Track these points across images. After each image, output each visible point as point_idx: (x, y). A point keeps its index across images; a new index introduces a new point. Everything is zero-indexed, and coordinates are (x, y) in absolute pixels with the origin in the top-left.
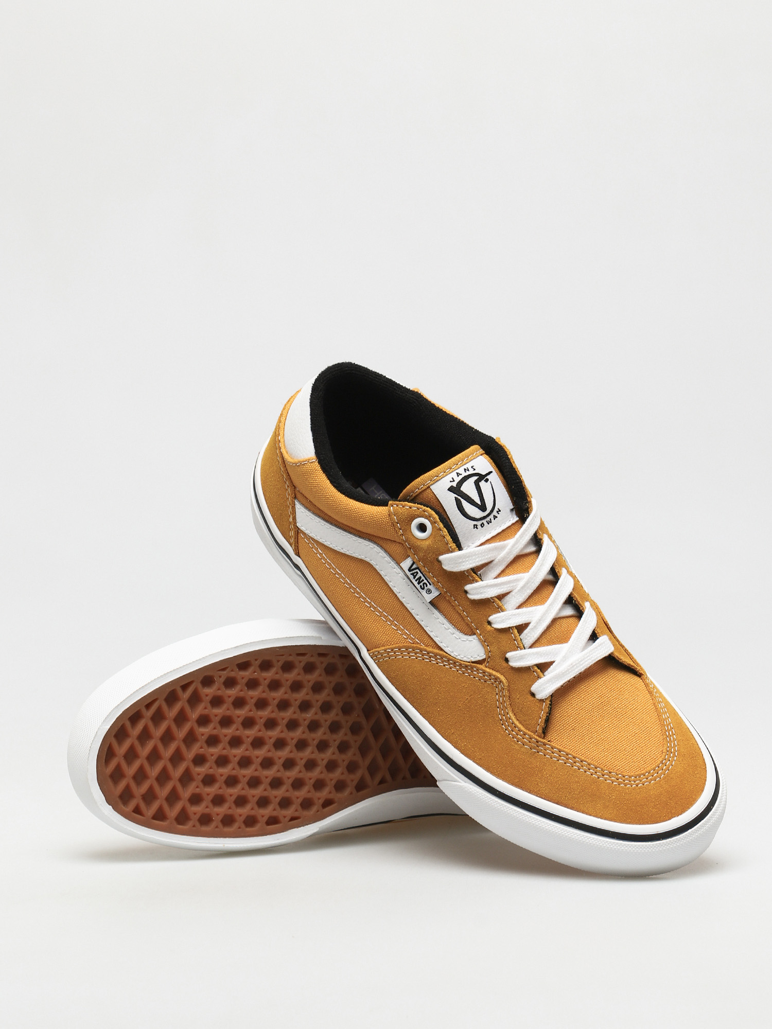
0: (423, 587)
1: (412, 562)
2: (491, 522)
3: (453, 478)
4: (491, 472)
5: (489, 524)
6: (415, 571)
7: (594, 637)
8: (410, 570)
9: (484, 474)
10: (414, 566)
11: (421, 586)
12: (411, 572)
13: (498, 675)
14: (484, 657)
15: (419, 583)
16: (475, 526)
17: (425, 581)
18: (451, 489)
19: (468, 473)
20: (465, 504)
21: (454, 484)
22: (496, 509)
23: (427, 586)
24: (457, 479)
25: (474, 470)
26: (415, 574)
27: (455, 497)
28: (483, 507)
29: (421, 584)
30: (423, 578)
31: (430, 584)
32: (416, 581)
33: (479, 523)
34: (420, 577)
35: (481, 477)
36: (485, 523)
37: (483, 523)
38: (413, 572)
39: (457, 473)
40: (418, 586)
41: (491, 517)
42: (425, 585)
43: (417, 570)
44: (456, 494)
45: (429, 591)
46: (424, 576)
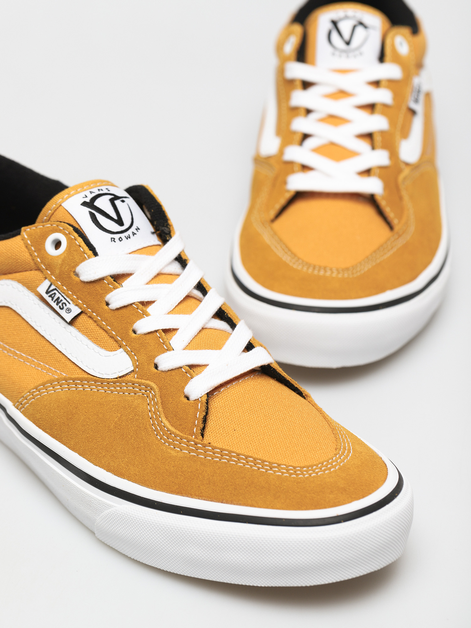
0: (62, 307)
1: (49, 283)
2: (130, 238)
3: (85, 195)
4: (128, 197)
5: (127, 239)
6: (53, 292)
7: (249, 347)
8: (47, 292)
9: (119, 196)
10: (53, 287)
11: (60, 307)
12: (49, 294)
13: (148, 382)
14: (132, 368)
15: (57, 304)
16: (113, 240)
17: (64, 301)
18: (85, 204)
19: (101, 192)
20: (99, 217)
21: (88, 200)
22: (134, 226)
23: (66, 305)
24: (90, 196)
25: (109, 191)
26: (53, 296)
27: (89, 211)
28: (120, 222)
29: (60, 304)
30: (61, 298)
31: (69, 303)
32: (54, 302)
33: (117, 236)
34: (58, 298)
35: (117, 198)
36: (124, 238)
37: (121, 237)
38: (51, 293)
39: (90, 192)
40: (57, 308)
41: (130, 232)
42: (64, 305)
43: (55, 291)
44: (90, 208)
45: (69, 310)
46: (62, 296)
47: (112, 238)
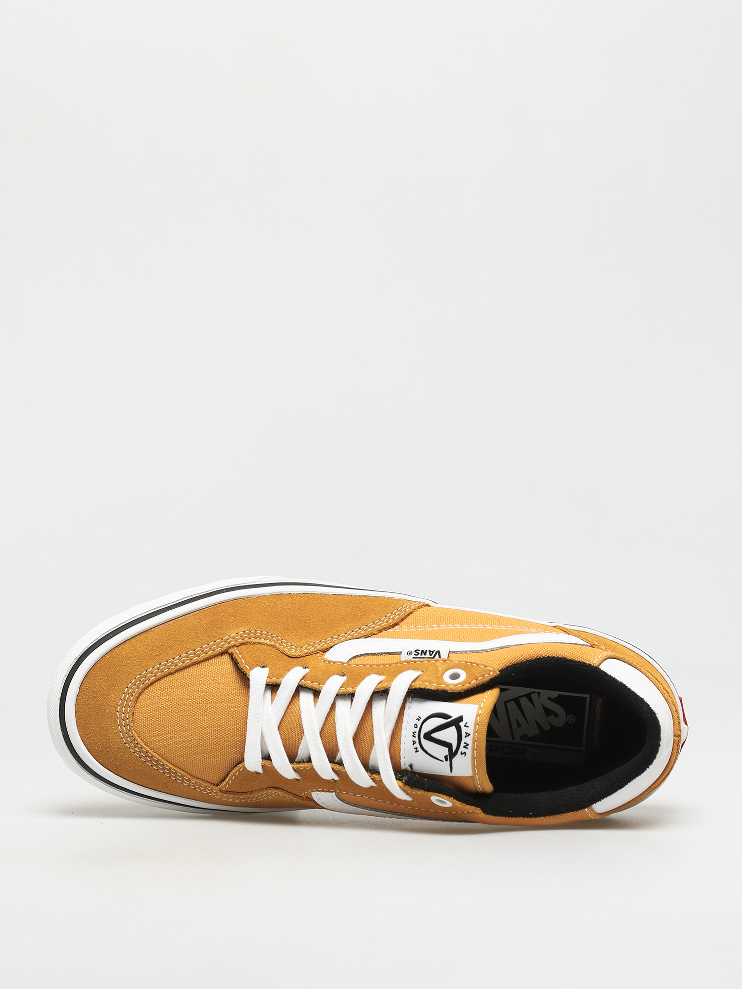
0: (417, 651)
1: (442, 657)
3: (468, 727)
4: (451, 772)
9: (454, 760)
10: (437, 656)
12: (435, 651)
14: (324, 658)
15: (423, 651)
17: (419, 656)
18: (460, 719)
19: (462, 744)
20: (442, 721)
21: (462, 724)
22: (419, 749)
23: (415, 655)
25: (462, 754)
26: (431, 653)
27: (452, 717)
29: (420, 652)
30: (423, 656)
31: (413, 658)
32: (426, 651)
35: (452, 755)
37: (417, 727)
38: (434, 653)
41: (416, 740)
42: (417, 654)
43: (432, 656)
44: (454, 720)
45: (410, 654)
46: (424, 658)
47: (420, 718)
